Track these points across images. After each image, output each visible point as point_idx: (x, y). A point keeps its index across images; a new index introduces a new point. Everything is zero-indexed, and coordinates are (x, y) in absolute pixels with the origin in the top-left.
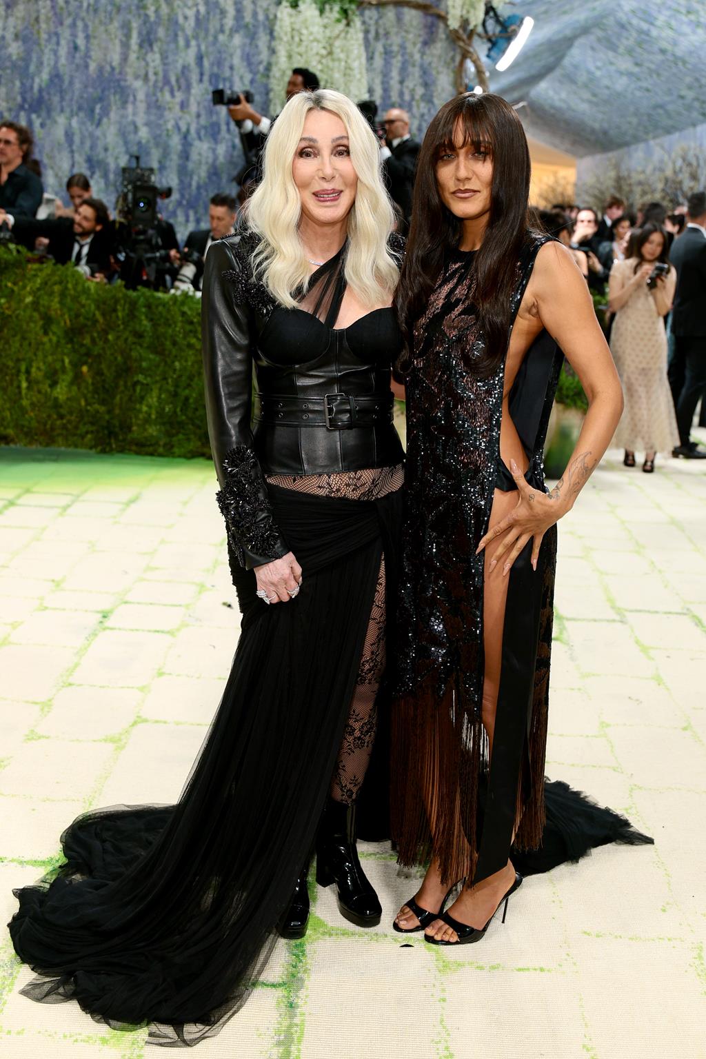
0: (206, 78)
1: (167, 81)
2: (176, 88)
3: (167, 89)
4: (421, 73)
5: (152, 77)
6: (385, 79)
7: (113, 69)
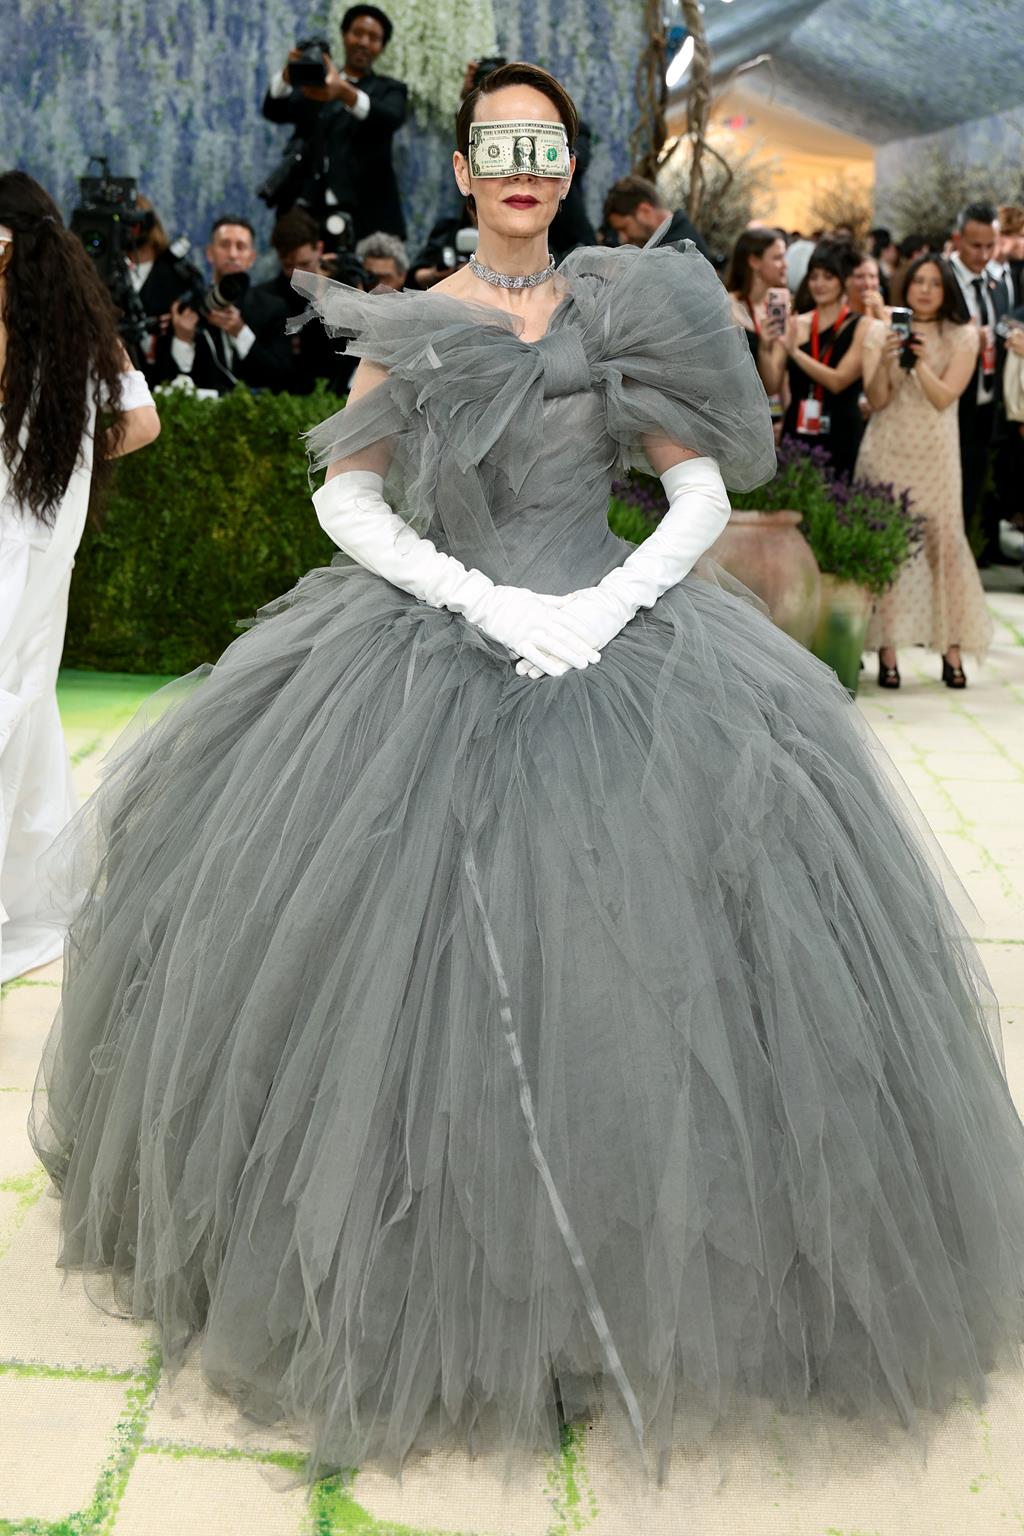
0: (219, 24)
1: (152, 30)
2: (168, 42)
3: (153, 43)
4: (588, 9)
5: (127, 24)
6: (525, 21)
7: (61, 10)
